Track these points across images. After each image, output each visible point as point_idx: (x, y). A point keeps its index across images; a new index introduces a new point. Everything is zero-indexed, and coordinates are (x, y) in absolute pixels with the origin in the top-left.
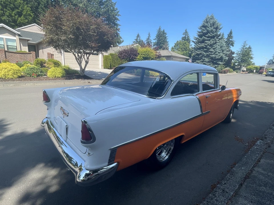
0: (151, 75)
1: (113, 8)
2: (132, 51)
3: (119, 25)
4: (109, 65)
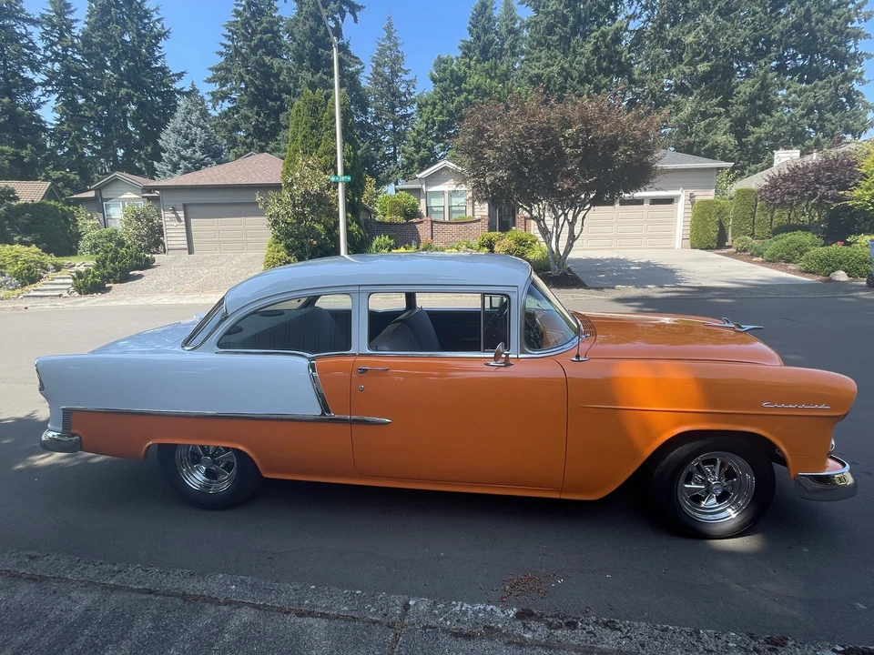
2: (827, 170)
3: (869, 56)
4: (711, 235)
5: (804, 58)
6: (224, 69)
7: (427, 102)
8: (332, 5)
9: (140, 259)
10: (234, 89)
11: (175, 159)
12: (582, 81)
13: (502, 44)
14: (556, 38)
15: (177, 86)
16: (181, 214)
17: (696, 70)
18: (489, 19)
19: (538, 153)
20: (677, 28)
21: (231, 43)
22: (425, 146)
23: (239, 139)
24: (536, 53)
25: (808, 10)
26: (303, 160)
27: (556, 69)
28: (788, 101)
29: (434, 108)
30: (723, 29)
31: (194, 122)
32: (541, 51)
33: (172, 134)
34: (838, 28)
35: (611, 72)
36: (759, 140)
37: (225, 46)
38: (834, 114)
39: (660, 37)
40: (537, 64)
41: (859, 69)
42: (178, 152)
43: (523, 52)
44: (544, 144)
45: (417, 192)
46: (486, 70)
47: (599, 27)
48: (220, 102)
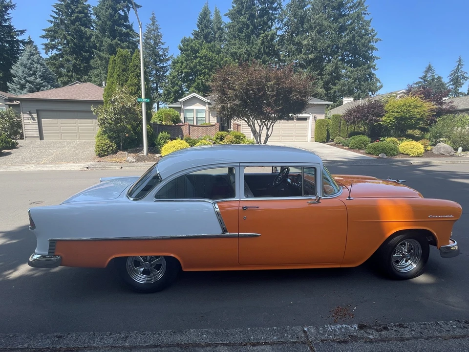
0: (403, 154)
1: (366, 31)
2: (372, 108)
3: (377, 58)
4: (325, 136)
5: (352, 56)
6: (53, 31)
7: (178, 61)
8: (122, 3)
9: (8, 143)
10: (60, 43)
11: (23, 82)
12: (257, 57)
13: (215, 35)
14: (243, 35)
15: (20, 38)
16: (35, 116)
17: (308, 57)
18: (208, 21)
19: (255, 93)
20: (299, 36)
21: (58, 16)
22: (177, 84)
23: (63, 73)
24: (233, 42)
25: (354, 35)
26: (119, 88)
27: (244, 50)
28: (347, 75)
29: (182, 65)
30: (319, 39)
31: (35, 60)
32: (235, 40)
33: (20, 67)
34: (366, 44)
35: (270, 54)
36: (335, 92)
37: (54, 18)
38: (365, 82)
39: (291, 40)
40: (235, 47)
41: (374, 64)
42: (25, 78)
43: (226, 40)
44: (258, 89)
45: (179, 109)
46: (209, 48)
47: (264, 32)
48: (51, 50)
